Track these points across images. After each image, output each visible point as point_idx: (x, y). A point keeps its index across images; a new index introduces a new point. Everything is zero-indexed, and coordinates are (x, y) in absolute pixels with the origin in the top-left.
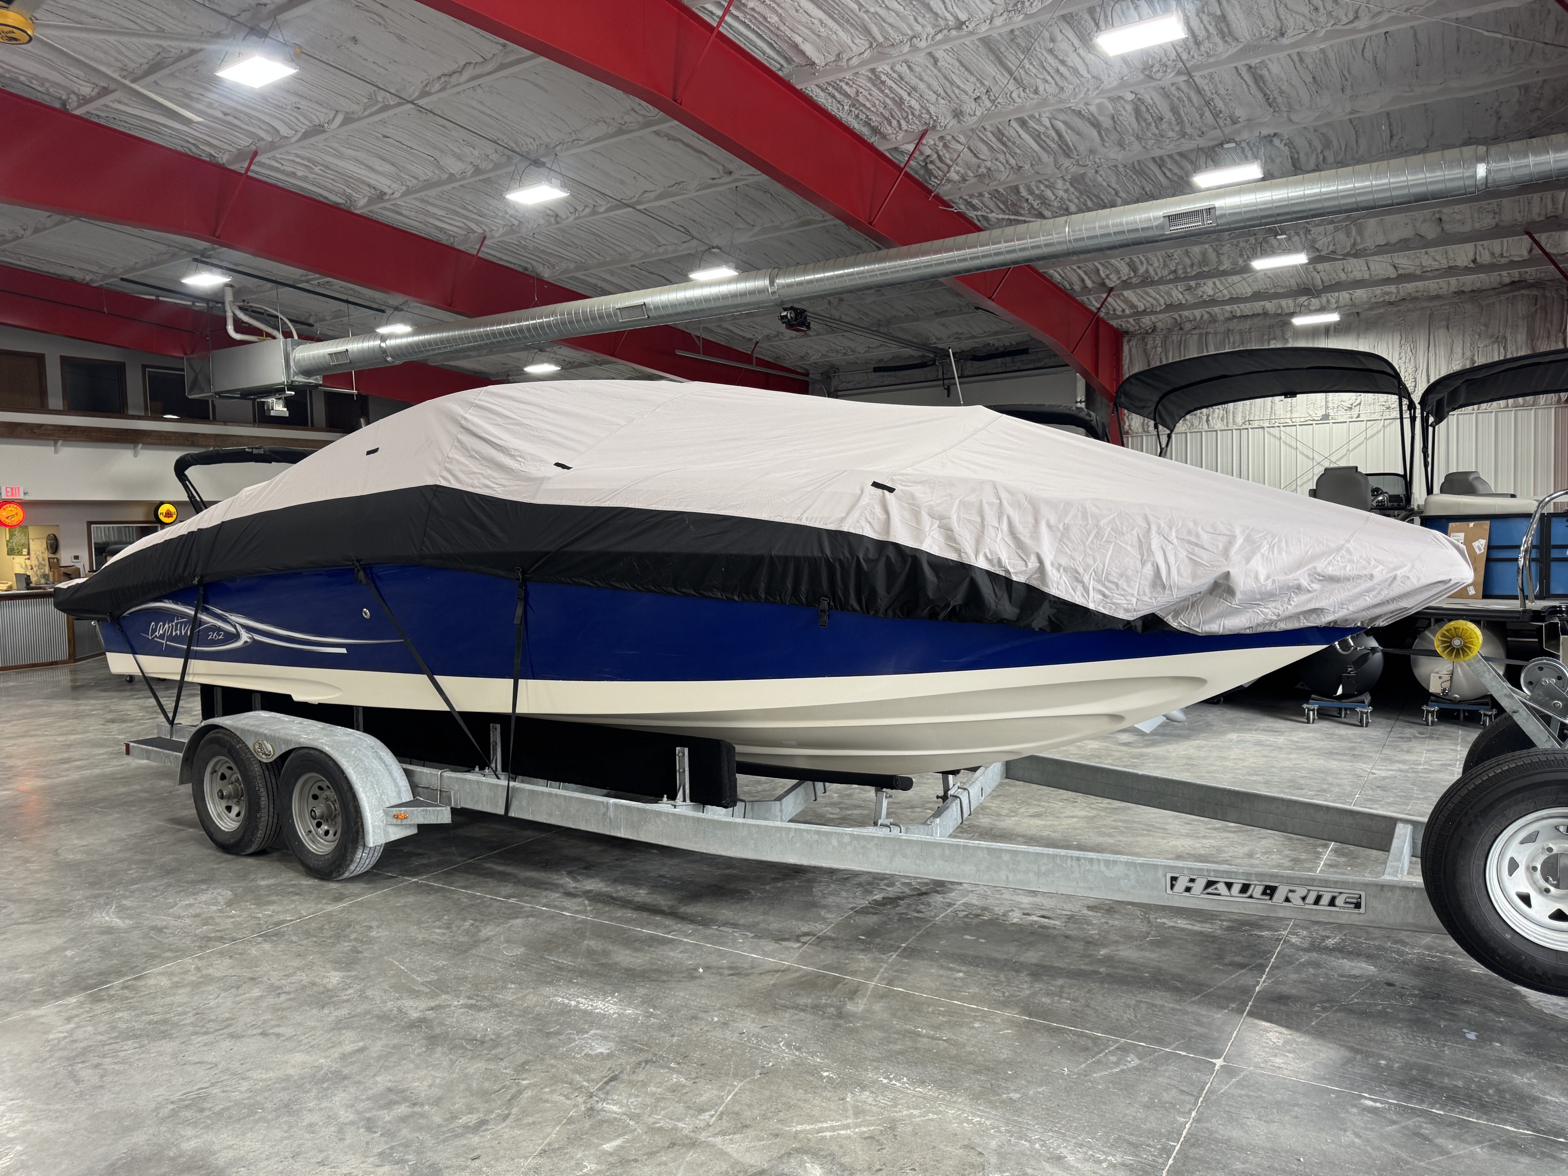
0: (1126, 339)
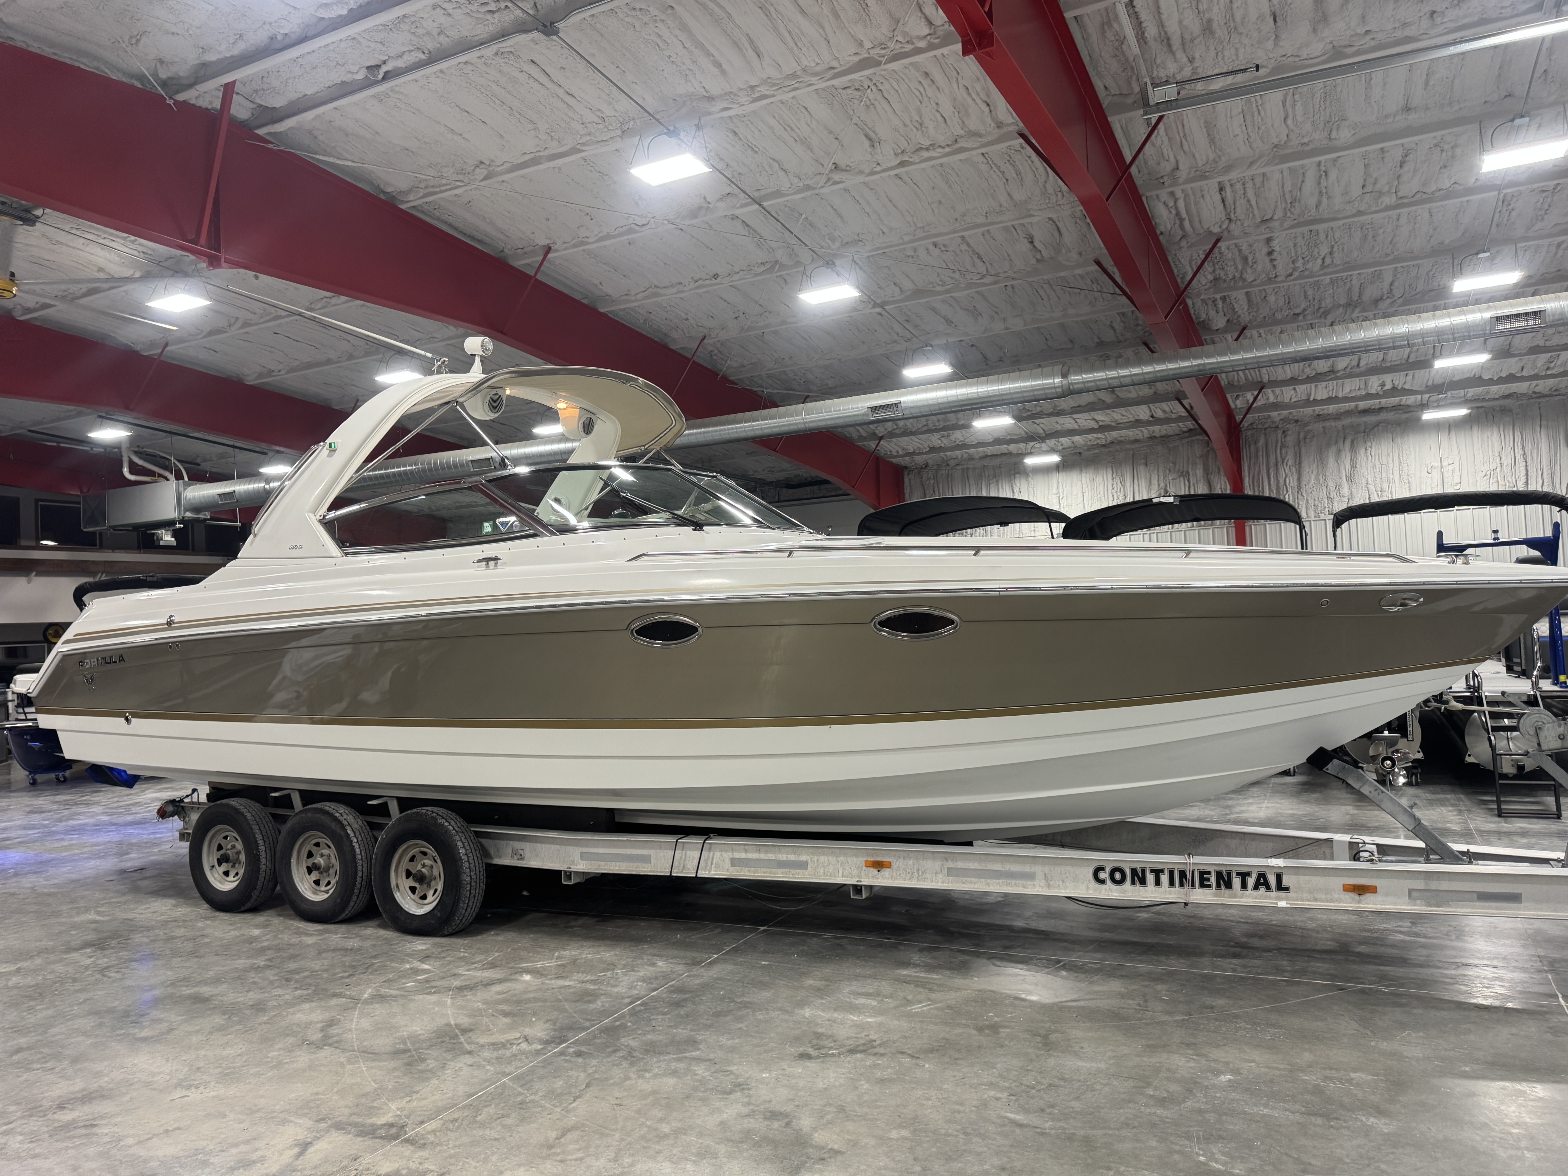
0: (906, 473)
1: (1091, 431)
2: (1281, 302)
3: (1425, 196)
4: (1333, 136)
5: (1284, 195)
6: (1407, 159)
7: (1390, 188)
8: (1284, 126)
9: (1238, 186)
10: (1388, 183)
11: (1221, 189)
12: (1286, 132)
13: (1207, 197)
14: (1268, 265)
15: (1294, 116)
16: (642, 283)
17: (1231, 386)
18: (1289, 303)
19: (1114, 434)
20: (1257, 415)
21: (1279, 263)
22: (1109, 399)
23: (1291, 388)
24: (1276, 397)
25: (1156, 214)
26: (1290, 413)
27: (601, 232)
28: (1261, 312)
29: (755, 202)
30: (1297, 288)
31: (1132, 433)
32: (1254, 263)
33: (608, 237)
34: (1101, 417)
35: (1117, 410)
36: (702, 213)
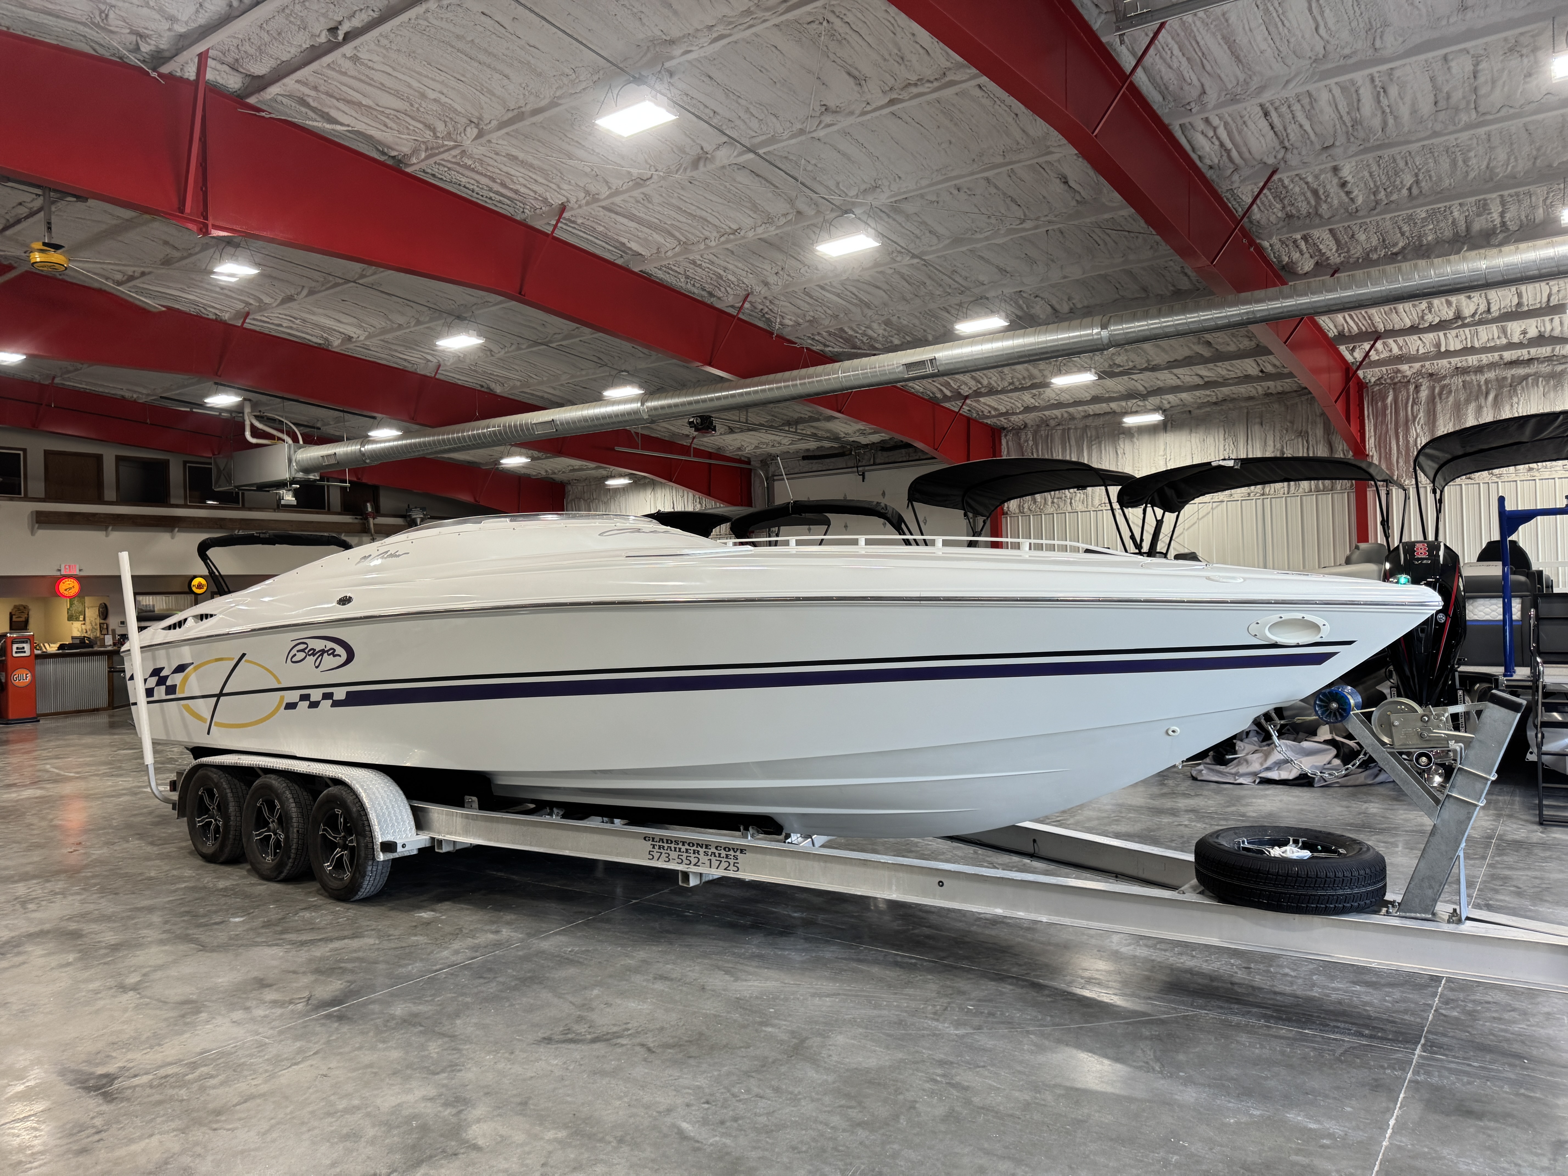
0: (1002, 434)
1: (1197, 387)
2: (1374, 242)
3: (1512, 111)
4: (1378, 44)
5: (1341, 117)
6: (1480, 67)
7: (1468, 103)
8: (1317, 37)
9: (1284, 109)
10: (1464, 98)
11: (1266, 114)
12: (1322, 43)
13: (1249, 123)
14: (1346, 199)
15: (1326, 24)
16: (670, 240)
17: (1342, 337)
18: (1384, 241)
19: (1226, 391)
20: (1384, 369)
21: (1357, 196)
22: (1206, 352)
23: (1415, 337)
24: (1401, 348)
25: (1197, 146)
26: (1422, 366)
27: (610, 188)
28: (1353, 252)
29: (750, 150)
30: (1388, 223)
31: (1243, 390)
32: (1327, 196)
33: (617, 193)
34: (1204, 373)
35: (1220, 364)
36: (701, 164)
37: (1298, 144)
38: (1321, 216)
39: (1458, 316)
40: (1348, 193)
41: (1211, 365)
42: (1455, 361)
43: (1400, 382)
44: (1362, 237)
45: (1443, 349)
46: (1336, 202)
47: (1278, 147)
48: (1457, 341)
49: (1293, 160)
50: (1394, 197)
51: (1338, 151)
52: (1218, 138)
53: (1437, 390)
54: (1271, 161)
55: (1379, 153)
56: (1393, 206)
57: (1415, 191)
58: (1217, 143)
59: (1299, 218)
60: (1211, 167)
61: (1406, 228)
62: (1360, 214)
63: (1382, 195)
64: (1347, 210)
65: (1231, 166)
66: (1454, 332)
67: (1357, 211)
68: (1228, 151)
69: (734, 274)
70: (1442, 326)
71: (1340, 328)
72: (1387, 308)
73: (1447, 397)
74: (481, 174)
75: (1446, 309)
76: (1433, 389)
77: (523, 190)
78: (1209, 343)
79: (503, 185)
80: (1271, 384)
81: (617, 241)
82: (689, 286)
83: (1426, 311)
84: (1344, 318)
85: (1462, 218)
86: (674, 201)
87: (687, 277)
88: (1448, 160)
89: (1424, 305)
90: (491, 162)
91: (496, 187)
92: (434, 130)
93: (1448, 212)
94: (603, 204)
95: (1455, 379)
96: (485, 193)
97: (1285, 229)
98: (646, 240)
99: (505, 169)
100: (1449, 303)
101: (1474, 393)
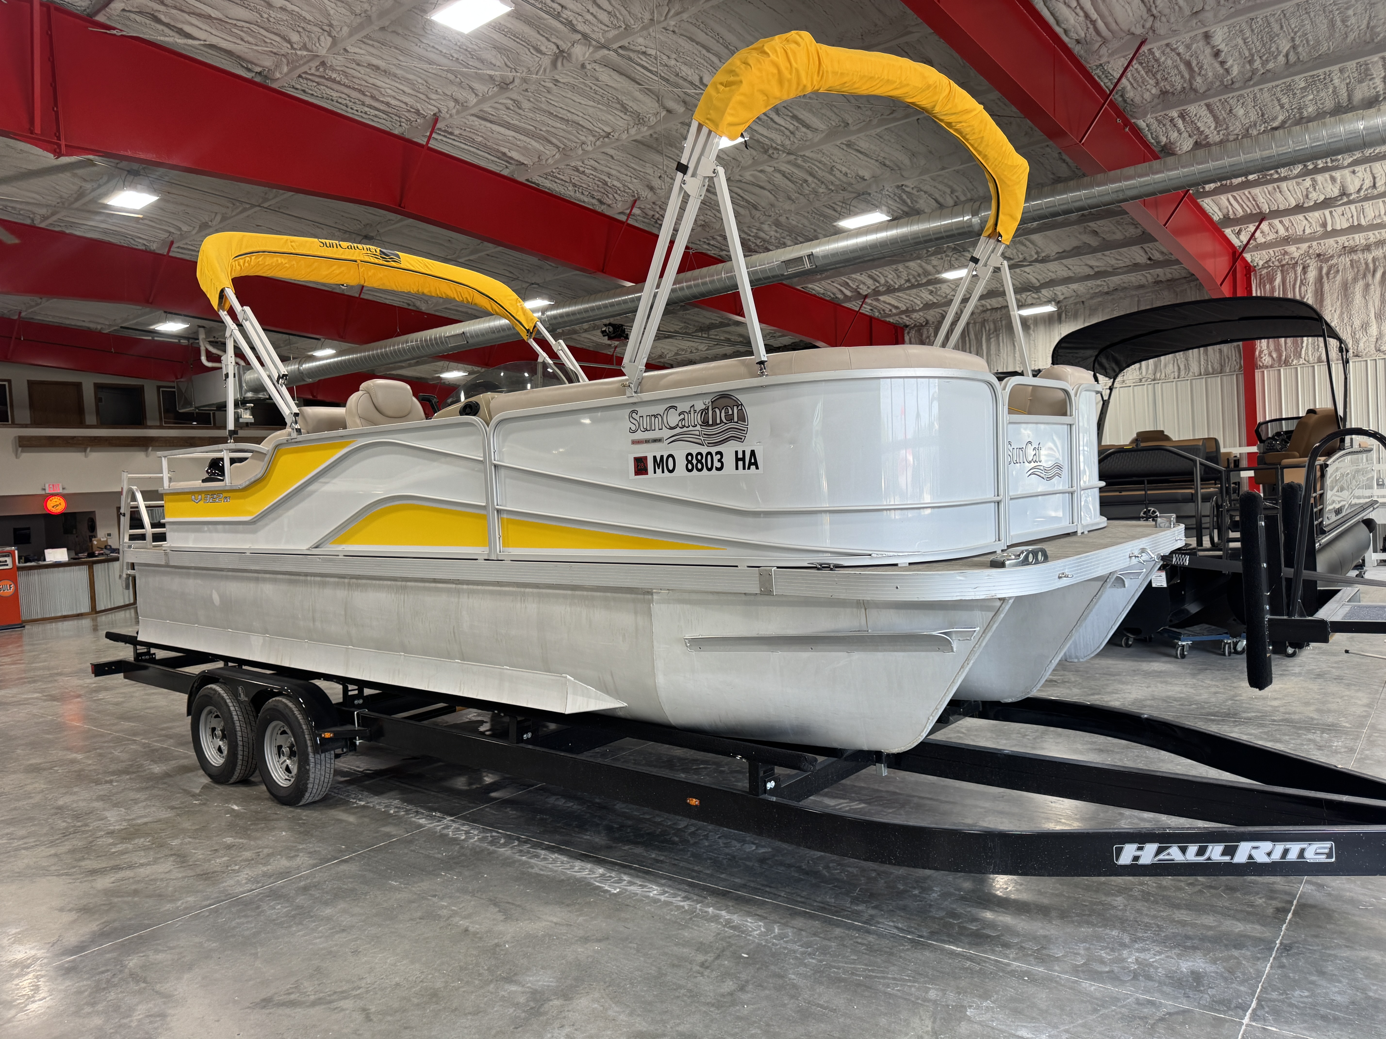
0: (906, 332)
1: (1088, 277)
2: (1253, 116)
14: (1220, 70)
16: (549, 147)
17: (1228, 221)
18: (1263, 115)
19: (1115, 281)
20: (1271, 251)
21: (1232, 66)
22: (1094, 242)
23: (1301, 217)
24: (1287, 230)
25: (1061, 18)
26: (1309, 247)
27: (476, 95)
28: (1231, 129)
29: (603, 47)
30: (1266, 95)
31: (1134, 278)
32: (1201, 68)
33: (484, 99)
34: (1093, 263)
35: (1107, 253)
36: (559, 64)
37: (1167, 11)
38: (1196, 91)
39: (1343, 193)
40: (1222, 63)
41: (1099, 255)
42: (1342, 240)
43: (1288, 264)
44: (1240, 112)
45: (1329, 228)
46: (1210, 74)
47: (1145, 15)
48: (1344, 220)
49: (1162, 28)
50: (1271, 65)
51: (1209, 15)
52: (1082, 8)
53: (1324, 271)
54: (1138, 31)
55: (1252, 15)
56: (1269, 75)
57: (1292, 58)
58: (1081, 14)
59: (1173, 94)
60: (1078, 42)
61: (1285, 100)
62: (1237, 85)
63: (1257, 64)
64: (1222, 82)
65: (1099, 39)
66: (1340, 210)
67: (1233, 83)
68: (1093, 22)
69: (618, 179)
70: (1327, 203)
71: (1225, 211)
72: (1270, 187)
73: (1335, 277)
74: (349, 87)
75: (1331, 186)
76: (1321, 269)
77: (393, 102)
78: (1095, 233)
79: (373, 97)
80: (1159, 271)
81: (498, 151)
82: (578, 195)
83: (1311, 189)
84: (1228, 200)
85: (1343, 86)
86: (543, 106)
87: (574, 185)
88: (1325, 21)
89: (1308, 182)
90: (356, 74)
91: (368, 101)
92: (289, 42)
93: (1328, 80)
94: (473, 111)
95: (1342, 258)
96: (360, 108)
97: (1159, 106)
98: (525, 148)
99: (371, 81)
100: (1333, 179)
101: (1362, 272)
